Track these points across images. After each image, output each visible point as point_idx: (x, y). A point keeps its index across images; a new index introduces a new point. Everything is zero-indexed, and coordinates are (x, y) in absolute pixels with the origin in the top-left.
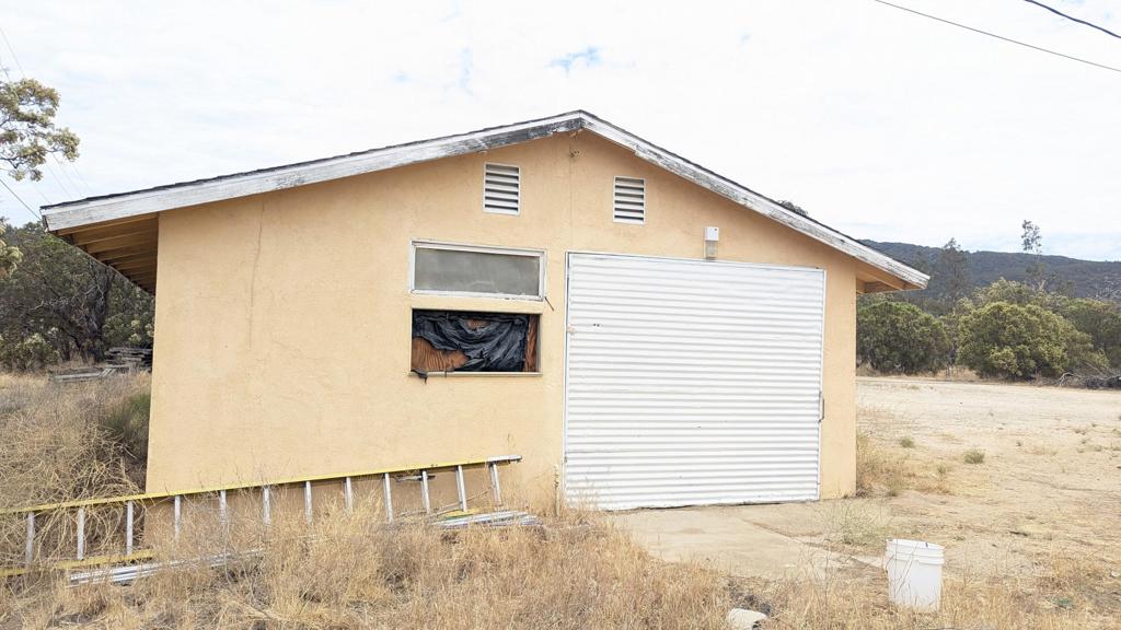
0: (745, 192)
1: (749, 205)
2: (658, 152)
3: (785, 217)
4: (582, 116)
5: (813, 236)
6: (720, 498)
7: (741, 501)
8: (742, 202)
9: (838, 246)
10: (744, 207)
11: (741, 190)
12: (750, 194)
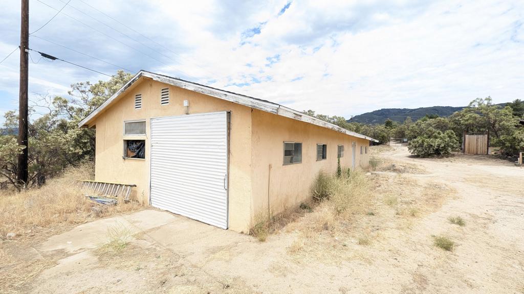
0: (185, 82)
1: (186, 88)
2: (159, 76)
3: (200, 89)
4: (142, 72)
5: (212, 96)
6: (190, 215)
7: (196, 219)
8: (183, 88)
9: (223, 98)
10: (185, 89)
11: (183, 82)
12: (187, 83)
